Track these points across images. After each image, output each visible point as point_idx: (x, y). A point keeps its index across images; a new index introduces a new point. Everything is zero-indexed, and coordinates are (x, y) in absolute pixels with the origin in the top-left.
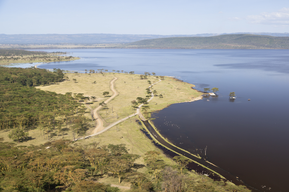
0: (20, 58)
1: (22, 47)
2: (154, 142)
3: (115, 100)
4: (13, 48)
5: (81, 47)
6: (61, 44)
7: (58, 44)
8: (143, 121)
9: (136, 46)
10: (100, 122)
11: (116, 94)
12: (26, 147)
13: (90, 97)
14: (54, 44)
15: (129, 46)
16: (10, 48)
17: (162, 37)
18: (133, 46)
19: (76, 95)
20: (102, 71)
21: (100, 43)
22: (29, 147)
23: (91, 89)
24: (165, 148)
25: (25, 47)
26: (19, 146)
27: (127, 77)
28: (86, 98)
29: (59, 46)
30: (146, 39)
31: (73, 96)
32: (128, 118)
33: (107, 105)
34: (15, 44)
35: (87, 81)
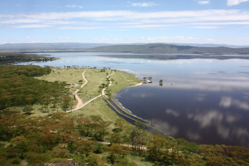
0: (21, 59)
1: (21, 51)
2: (117, 113)
3: (87, 85)
4: (16, 52)
5: (59, 51)
6: (46, 49)
7: (44, 49)
8: (108, 99)
9: (94, 50)
10: (80, 101)
11: (87, 82)
12: (36, 117)
13: (71, 84)
14: (42, 50)
15: (90, 51)
16: (14, 53)
17: (111, 45)
18: (93, 50)
19: (62, 82)
20: (75, 66)
21: (71, 49)
22: (38, 118)
23: (70, 79)
24: (125, 116)
25: (23, 52)
26: (32, 117)
27: (92, 70)
28: (68, 84)
29: (45, 51)
30: (101, 46)
31: (59, 83)
32: (97, 97)
33: (82, 89)
34: (16, 50)
35: (67, 74)
